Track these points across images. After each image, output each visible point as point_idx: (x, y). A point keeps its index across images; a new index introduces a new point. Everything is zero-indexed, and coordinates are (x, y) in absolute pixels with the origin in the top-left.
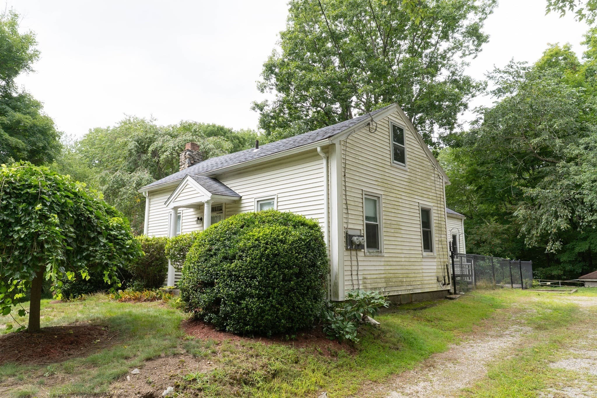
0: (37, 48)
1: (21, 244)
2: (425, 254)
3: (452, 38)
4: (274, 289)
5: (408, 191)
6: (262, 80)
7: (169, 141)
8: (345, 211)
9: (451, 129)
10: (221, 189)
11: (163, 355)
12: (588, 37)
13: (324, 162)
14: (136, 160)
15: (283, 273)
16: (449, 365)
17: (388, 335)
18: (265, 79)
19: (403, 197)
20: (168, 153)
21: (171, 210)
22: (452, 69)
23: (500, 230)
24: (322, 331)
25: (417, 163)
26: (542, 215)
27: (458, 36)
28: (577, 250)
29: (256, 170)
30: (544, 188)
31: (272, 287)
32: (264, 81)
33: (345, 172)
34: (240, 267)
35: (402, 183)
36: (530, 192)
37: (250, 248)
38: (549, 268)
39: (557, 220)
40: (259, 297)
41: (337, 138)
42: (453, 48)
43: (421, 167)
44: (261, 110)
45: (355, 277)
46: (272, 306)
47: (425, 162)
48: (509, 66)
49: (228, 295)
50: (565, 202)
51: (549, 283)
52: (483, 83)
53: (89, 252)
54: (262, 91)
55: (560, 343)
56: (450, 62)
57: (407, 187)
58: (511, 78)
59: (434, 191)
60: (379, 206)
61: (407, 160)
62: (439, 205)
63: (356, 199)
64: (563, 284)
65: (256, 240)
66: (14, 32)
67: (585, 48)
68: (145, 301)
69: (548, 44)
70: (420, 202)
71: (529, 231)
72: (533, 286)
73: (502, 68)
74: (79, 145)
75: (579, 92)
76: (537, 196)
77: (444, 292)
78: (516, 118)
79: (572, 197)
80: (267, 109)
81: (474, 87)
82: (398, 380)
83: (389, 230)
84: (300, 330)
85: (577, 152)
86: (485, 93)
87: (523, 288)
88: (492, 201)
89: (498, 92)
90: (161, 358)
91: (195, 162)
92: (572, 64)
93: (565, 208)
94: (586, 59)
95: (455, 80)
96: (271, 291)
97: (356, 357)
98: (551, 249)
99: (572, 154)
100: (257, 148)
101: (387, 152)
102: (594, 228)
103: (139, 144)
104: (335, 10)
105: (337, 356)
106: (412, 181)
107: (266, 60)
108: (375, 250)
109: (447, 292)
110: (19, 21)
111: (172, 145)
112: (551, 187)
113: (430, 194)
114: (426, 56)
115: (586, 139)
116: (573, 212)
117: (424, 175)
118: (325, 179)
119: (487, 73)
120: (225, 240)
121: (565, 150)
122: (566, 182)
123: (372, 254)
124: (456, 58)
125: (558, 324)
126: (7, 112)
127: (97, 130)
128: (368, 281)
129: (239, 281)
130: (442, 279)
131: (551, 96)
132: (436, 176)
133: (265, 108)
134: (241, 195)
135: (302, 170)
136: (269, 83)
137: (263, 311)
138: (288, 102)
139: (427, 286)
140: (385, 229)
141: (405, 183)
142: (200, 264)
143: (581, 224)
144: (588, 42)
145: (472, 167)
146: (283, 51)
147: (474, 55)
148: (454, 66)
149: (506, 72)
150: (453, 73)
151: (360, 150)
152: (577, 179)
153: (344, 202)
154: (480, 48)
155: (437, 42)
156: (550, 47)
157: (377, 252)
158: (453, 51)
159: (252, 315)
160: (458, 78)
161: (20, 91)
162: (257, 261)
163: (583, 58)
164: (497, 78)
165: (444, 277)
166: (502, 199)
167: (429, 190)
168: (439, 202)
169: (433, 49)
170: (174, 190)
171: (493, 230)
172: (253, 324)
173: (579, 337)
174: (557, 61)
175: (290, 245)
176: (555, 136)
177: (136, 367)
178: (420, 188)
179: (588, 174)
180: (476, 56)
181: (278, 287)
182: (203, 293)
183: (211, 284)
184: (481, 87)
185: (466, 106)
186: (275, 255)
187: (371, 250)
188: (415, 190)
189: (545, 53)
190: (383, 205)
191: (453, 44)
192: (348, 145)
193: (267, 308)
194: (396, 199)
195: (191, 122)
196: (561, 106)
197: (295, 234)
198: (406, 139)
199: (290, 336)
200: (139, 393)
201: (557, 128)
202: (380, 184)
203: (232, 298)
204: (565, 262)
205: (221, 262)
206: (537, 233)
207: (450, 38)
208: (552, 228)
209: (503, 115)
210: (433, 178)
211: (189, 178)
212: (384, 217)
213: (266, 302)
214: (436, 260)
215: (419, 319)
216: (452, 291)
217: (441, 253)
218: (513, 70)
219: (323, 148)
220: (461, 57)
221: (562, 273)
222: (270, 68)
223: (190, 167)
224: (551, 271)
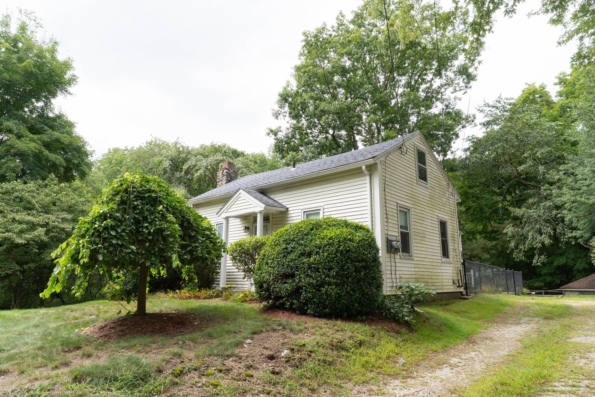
0: (75, 72)
1: (151, 238)
2: (444, 259)
3: (445, 76)
4: (348, 278)
5: (430, 206)
6: (276, 108)
7: (202, 160)
8: (386, 220)
9: (445, 155)
10: (270, 201)
11: (264, 330)
12: (560, 78)
13: (368, 178)
14: (170, 178)
15: (354, 266)
16: (488, 342)
17: (431, 321)
18: (280, 107)
19: (427, 211)
20: (202, 172)
21: (223, 220)
22: (446, 103)
23: (489, 246)
24: (382, 315)
25: (436, 182)
26: (529, 231)
27: (450, 74)
28: (556, 264)
29: (302, 185)
30: (529, 208)
31: (346, 277)
32: (279, 109)
33: (384, 187)
34: (319, 261)
35: (425, 198)
36: (518, 212)
37: (326, 246)
38: (531, 280)
39: (541, 236)
40: (337, 285)
41: (379, 158)
42: (446, 85)
43: (438, 186)
44: (276, 136)
45: (394, 276)
46: (347, 292)
47: (442, 182)
48: (497, 101)
49: (309, 284)
50: (547, 221)
51: (534, 293)
52: (471, 116)
53: (191, 248)
54: (277, 117)
55: (569, 326)
56: (444, 97)
57: (429, 202)
58: (498, 112)
59: (449, 207)
60: (409, 217)
61: (428, 179)
62: (453, 219)
63: (393, 211)
64: (546, 293)
65: (330, 239)
66: (54, 58)
67: (558, 88)
68: (204, 299)
69: (526, 84)
70: (439, 215)
71: (517, 247)
72: (523, 294)
73: (491, 103)
74: (99, 164)
75: (557, 125)
76: (523, 215)
77: (458, 293)
78: (504, 147)
79: (553, 216)
80: (281, 135)
81: (463, 119)
82: (452, 351)
83: (417, 238)
84: (367, 314)
85: (557, 177)
86: (474, 125)
87: (516, 294)
88: (480, 220)
89: (487, 124)
90: (264, 332)
91: (231, 179)
92: (547, 101)
93: (548, 226)
94: (559, 98)
95: (449, 113)
96: (346, 280)
97: (416, 335)
98: (537, 262)
99: (554, 179)
100: (294, 167)
101: (414, 172)
102: (573, 243)
103: (173, 163)
104: (344, 48)
105: (400, 333)
106: (432, 197)
107: (281, 90)
108: (407, 254)
109: (460, 293)
110: (59, 48)
111: (205, 164)
112: (535, 207)
113: (446, 209)
114: (423, 91)
115: (566, 167)
116: (555, 230)
117: (441, 193)
118: (368, 192)
119: (477, 107)
120: (298, 240)
121: (547, 176)
122: (548, 203)
123: (406, 257)
124: (448, 93)
125: (561, 316)
126: (45, 131)
127: (116, 150)
128: (403, 280)
129: (319, 272)
130: (456, 282)
131: (533, 129)
132: (450, 193)
133: (279, 133)
134: (288, 206)
135: (346, 185)
136: (283, 111)
137: (340, 296)
138: (300, 128)
139: (446, 287)
140: (414, 237)
141: (428, 199)
142: (279, 259)
143: (562, 240)
144: (560, 83)
145: (463, 189)
146: (296, 82)
147: (464, 91)
148: (448, 100)
149: (493, 107)
150: (447, 106)
151: (394, 169)
152: (558, 201)
153: (385, 212)
154: (469, 86)
155: (432, 79)
156: (527, 86)
157: (409, 256)
158: (445, 87)
159: (331, 300)
160: (451, 110)
161: (57, 112)
162: (333, 256)
163: (556, 97)
164: (486, 112)
165: (459, 280)
166: (489, 219)
167: (445, 205)
168: (453, 216)
169: (428, 85)
170: (227, 202)
171: (482, 246)
172: (330, 308)
173: (582, 324)
174: (534, 99)
175: (357, 243)
176: (537, 162)
177: (248, 338)
178: (439, 203)
179: (568, 196)
180: (465, 93)
181: (351, 276)
182: (285, 283)
183: (292, 276)
184: (469, 120)
185: (457, 136)
186: (347, 251)
187: (404, 254)
188: (435, 204)
189: (523, 91)
190: (413, 217)
191: (445, 81)
192: (387, 165)
193: (343, 294)
194: (421, 212)
195: (219, 144)
196: (542, 137)
197: (359, 235)
198: (427, 161)
199: (361, 317)
200: (262, 354)
201: (540, 156)
202: (409, 198)
203: (313, 286)
204: (545, 274)
205: (299, 257)
206: (525, 248)
207: (443, 75)
208: (537, 243)
209: (492, 145)
210: (448, 196)
211: (241, 191)
212: (414, 227)
213: (342, 289)
214: (451, 265)
215: (449, 311)
216: (464, 293)
217: (455, 260)
218: (500, 105)
219: (367, 167)
220: (452, 93)
221: (543, 284)
222: (284, 98)
223: (228, 184)
224: (534, 283)
